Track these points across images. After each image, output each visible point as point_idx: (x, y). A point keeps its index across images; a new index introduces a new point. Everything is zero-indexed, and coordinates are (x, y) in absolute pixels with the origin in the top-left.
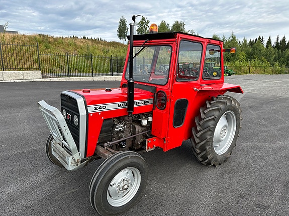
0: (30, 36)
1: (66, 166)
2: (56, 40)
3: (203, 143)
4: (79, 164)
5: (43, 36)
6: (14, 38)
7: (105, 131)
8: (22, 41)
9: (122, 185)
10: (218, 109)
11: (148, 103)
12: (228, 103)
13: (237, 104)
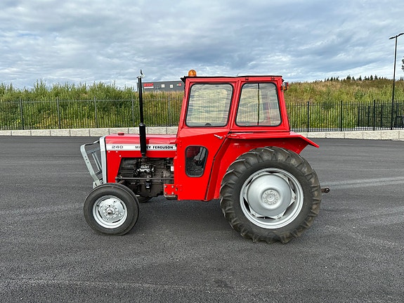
9: (108, 209)
10: (242, 162)
11: (171, 149)
12: (266, 157)
13: (293, 162)
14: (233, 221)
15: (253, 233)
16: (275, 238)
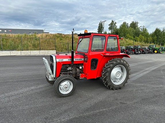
0: (54, 34)
1: (49, 79)
2: (65, 35)
3: (105, 77)
4: (53, 79)
5: (60, 34)
6: (47, 36)
7: (63, 69)
8: (50, 37)
9: (65, 86)
10: (112, 63)
11: (81, 60)
12: (118, 61)
13: (125, 62)
14: (108, 84)
15: (114, 87)
16: (119, 88)
